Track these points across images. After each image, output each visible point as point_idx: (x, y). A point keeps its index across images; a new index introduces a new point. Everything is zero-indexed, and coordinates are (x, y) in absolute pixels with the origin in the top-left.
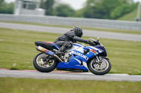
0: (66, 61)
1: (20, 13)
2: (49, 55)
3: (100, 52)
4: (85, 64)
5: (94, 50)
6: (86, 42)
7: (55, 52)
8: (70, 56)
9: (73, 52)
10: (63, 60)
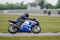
0: (22, 28)
1: (30, 8)
2: (15, 26)
3: (36, 23)
4: (30, 29)
5: (33, 23)
6: (30, 19)
7: (17, 25)
8: (23, 26)
9: (25, 24)
10: (21, 28)
